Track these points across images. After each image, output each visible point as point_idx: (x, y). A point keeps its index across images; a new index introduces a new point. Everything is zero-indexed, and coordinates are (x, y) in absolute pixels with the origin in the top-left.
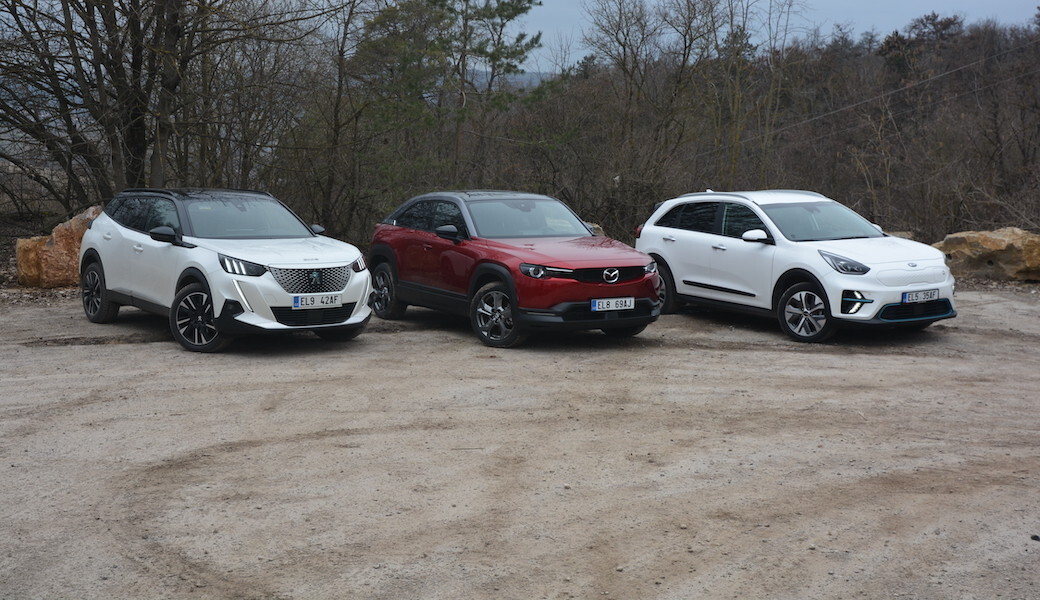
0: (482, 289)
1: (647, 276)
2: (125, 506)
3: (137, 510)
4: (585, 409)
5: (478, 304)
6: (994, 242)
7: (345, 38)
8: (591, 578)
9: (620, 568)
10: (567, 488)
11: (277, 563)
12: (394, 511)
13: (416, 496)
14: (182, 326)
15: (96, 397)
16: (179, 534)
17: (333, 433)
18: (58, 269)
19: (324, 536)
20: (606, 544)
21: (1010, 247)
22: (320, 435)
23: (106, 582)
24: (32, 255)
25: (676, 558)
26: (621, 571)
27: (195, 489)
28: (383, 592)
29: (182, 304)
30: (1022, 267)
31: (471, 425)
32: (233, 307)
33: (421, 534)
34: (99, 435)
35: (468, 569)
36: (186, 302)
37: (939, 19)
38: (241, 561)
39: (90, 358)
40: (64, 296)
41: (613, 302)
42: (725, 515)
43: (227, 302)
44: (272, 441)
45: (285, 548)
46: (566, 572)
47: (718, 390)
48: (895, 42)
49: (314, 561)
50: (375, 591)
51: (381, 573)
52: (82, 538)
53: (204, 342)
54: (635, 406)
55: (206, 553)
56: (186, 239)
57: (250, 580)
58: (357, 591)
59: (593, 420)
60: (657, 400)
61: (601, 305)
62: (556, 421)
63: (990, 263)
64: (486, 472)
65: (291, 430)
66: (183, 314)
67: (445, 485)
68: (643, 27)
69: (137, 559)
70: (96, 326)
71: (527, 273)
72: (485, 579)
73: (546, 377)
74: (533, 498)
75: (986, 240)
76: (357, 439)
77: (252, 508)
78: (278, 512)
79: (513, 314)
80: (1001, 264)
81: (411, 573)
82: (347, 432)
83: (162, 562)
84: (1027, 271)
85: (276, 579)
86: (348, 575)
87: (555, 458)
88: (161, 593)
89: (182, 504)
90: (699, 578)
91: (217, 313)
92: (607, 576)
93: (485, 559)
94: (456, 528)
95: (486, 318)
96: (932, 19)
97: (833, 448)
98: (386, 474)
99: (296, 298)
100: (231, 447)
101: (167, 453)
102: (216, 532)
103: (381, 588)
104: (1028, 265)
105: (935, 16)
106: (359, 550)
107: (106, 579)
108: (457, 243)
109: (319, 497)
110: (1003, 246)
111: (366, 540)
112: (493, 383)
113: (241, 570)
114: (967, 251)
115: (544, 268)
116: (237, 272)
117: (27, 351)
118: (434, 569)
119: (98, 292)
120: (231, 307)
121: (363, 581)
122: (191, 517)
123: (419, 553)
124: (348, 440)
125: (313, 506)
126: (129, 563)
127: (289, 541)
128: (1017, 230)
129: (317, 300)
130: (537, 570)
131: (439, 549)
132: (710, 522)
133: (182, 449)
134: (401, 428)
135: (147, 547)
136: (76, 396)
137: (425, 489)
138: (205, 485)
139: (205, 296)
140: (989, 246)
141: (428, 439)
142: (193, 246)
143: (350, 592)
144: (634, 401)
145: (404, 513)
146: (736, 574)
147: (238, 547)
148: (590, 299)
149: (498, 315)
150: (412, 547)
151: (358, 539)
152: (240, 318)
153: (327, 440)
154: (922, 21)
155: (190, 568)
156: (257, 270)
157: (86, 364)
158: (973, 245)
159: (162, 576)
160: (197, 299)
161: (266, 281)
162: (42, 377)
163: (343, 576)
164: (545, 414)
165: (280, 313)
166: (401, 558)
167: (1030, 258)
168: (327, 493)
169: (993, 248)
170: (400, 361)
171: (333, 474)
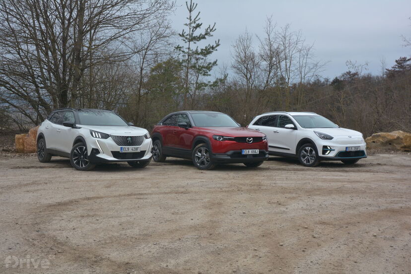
0: (197, 147)
1: (264, 141)
2: (32, 219)
3: (38, 221)
4: (244, 188)
5: (195, 153)
6: (392, 136)
7: (143, 64)
8: (268, 249)
9: (281, 244)
10: (244, 213)
11: (103, 242)
12: (163, 221)
13: (173, 216)
14: (75, 160)
15: (34, 183)
16: (55, 230)
17: (135, 195)
18: (31, 146)
19: (129, 231)
20: (270, 234)
21: (398, 138)
22: (129, 195)
23: (10, 250)
24: (21, 141)
25: (308, 240)
26: (282, 245)
27: (68, 213)
28: (158, 255)
29: (75, 151)
30: (403, 145)
31: (195, 192)
32: (96, 151)
33: (177, 230)
34: (31, 194)
35: (202, 245)
36: (77, 150)
37: (351, 73)
38: (85, 241)
39: (37, 172)
40: (32, 155)
41: (250, 151)
42: (323, 223)
43: (93, 149)
44: (108, 197)
45: (108, 236)
46: (253, 246)
47: (298, 182)
48: (336, 81)
49: (123, 241)
50: (154, 255)
51: (157, 247)
52: (6, 231)
53: (84, 166)
54: (265, 187)
55: (67, 238)
56: (77, 125)
57: (88, 250)
58: (144, 255)
59: (249, 191)
60: (274, 185)
61: (246, 152)
62: (233, 191)
63: (390, 144)
64: (205, 207)
65: (117, 194)
66: (75, 155)
67: (187, 212)
68: (254, 62)
69: (31, 240)
70: (42, 163)
71: (216, 139)
72: (212, 249)
73: (225, 179)
74: (229, 217)
75: (388, 135)
76: (146, 197)
77: (94, 220)
78: (107, 222)
79: (210, 156)
80: (395, 145)
81: (173, 247)
82: (142, 194)
83: (43, 241)
84: (405, 147)
85: (102, 249)
86: (140, 248)
87: (236, 203)
88: (38, 256)
89: (61, 218)
90: (324, 249)
91: (89, 154)
92: (276, 248)
93: (210, 241)
94: (194, 228)
95: (199, 158)
96: (349, 73)
97: (357, 200)
98: (159, 208)
99: (121, 148)
100: (89, 199)
101: (59, 201)
102: (74, 229)
103: (158, 253)
104: (405, 144)
105: (350, 72)
106: (146, 237)
107: (10, 249)
108: (187, 129)
109: (127, 216)
110: (395, 137)
111: (150, 233)
112: (203, 180)
113: (84, 245)
114: (381, 140)
115: (223, 136)
116: (97, 137)
117: (11, 170)
118: (185, 245)
119: (43, 150)
120: (95, 151)
121: (148, 250)
122: (63, 223)
123: (176, 238)
124: (142, 197)
125: (123, 220)
126: (26, 241)
127: (111, 233)
128: (400, 131)
129: (130, 149)
130: (238, 245)
131: (186, 236)
132: (318, 226)
133: (66, 199)
134: (165, 193)
135: (37, 235)
136: (25, 183)
137: (177, 213)
138: (73, 212)
139: (84, 148)
140: (389, 138)
141: (177, 197)
142: (80, 128)
143: (140, 255)
144: (265, 186)
145: (168, 222)
146: (342, 247)
147: (84, 235)
148: (241, 150)
149: (203, 157)
150: (173, 235)
151: (145, 232)
152: (98, 156)
153: (133, 197)
154: (345, 74)
155: (57, 244)
156: (105, 136)
157: (34, 174)
158: (383, 137)
159: (41, 248)
160: (81, 149)
161: (109, 141)
162: (14, 177)
163: (137, 248)
164: (227, 189)
165: (115, 154)
166: (168, 240)
167: (406, 142)
168: (131, 214)
169: (391, 138)
170: (164, 174)
171: (134, 208)
